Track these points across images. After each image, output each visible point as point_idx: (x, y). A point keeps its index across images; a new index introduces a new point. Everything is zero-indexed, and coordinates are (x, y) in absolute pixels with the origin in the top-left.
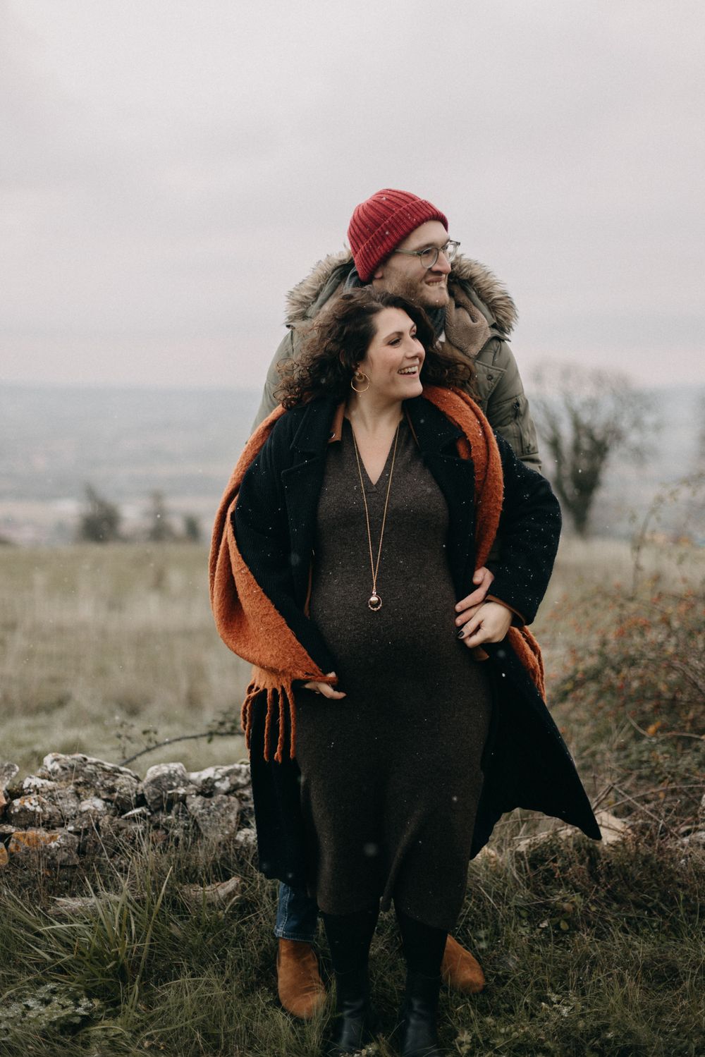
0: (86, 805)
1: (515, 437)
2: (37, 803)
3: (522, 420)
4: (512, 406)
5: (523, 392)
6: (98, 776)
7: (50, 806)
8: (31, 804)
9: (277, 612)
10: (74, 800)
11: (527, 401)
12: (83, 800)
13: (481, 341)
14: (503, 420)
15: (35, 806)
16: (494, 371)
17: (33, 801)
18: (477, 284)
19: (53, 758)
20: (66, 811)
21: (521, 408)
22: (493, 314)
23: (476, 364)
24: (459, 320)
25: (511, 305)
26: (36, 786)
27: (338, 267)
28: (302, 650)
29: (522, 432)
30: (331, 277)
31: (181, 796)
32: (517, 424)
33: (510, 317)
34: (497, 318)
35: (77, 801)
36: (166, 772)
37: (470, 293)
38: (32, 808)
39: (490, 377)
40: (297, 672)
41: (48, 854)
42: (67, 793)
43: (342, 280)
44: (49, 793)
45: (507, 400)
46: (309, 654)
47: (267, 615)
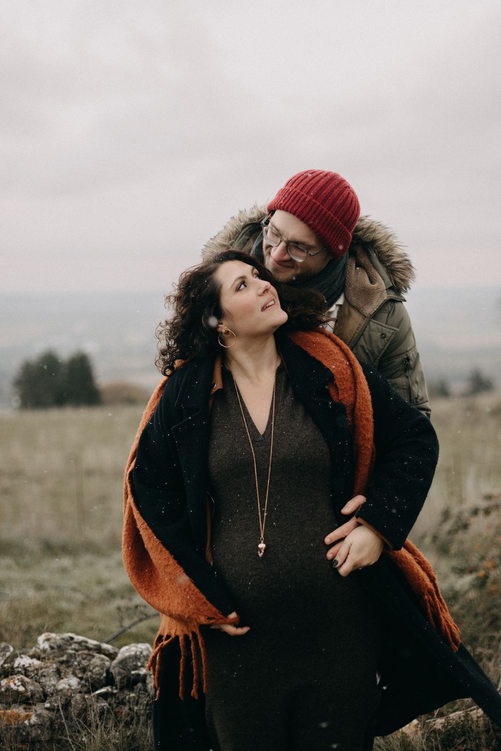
0: (62, 685)
1: (404, 389)
2: (20, 683)
3: (412, 373)
4: (403, 361)
5: (415, 346)
6: (77, 656)
7: (32, 684)
8: (15, 684)
9: (176, 562)
10: (55, 678)
11: (418, 354)
12: (63, 679)
13: (377, 302)
14: (393, 374)
15: (18, 686)
16: (388, 330)
17: (16, 682)
18: (378, 247)
19: (45, 638)
20: (47, 687)
21: (411, 363)
22: (391, 276)
23: (371, 322)
24: (357, 281)
25: (409, 267)
26: (24, 665)
27: (248, 225)
28: (201, 596)
29: (411, 385)
30: (240, 235)
31: (141, 676)
32: (407, 377)
33: (407, 279)
34: (395, 280)
35: (58, 678)
36: (133, 653)
37: (371, 255)
38: (15, 688)
39: (383, 336)
40: (200, 617)
41: (24, 731)
42: (50, 671)
43: (251, 236)
44: (35, 672)
45: (397, 356)
46: (208, 599)
47: (168, 565)
